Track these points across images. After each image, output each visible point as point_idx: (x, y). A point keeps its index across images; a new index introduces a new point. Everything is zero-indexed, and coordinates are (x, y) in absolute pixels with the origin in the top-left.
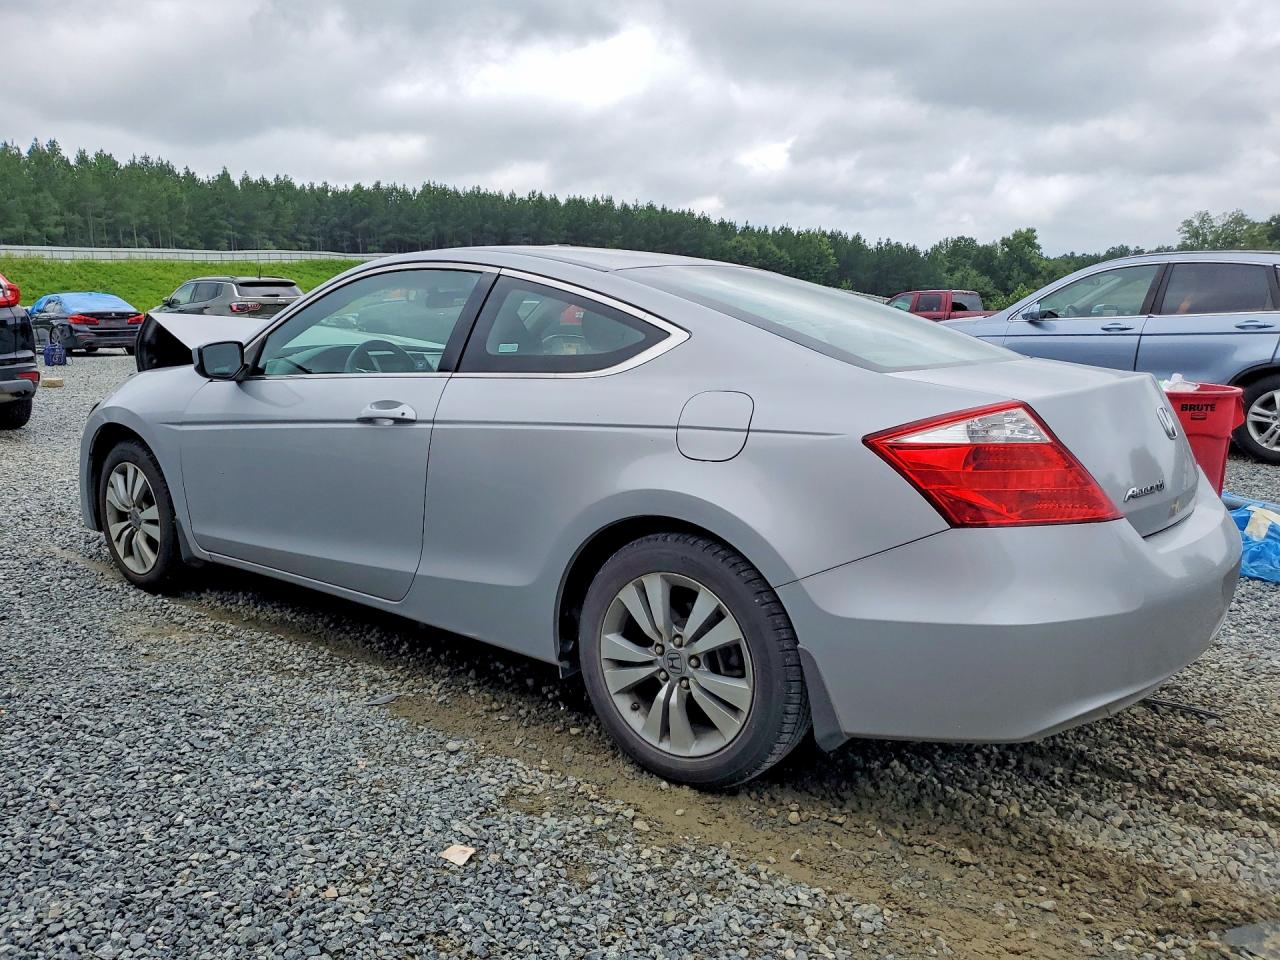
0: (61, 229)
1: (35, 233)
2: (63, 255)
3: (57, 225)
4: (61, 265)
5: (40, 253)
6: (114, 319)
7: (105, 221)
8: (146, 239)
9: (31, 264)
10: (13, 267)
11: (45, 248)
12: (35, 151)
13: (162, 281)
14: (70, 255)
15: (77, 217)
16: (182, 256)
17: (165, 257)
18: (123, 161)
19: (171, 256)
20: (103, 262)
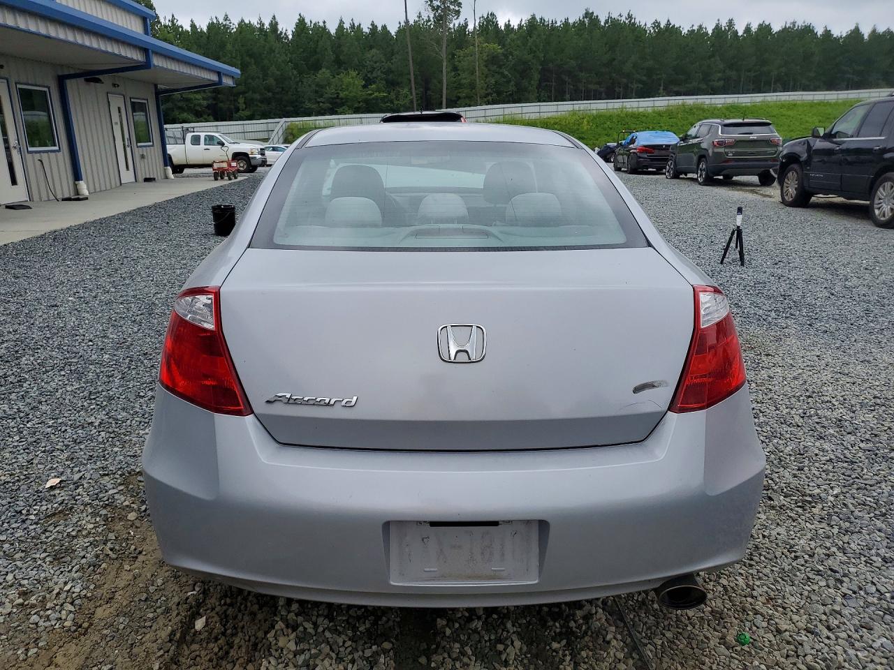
0: (721, 83)
1: (704, 86)
2: (718, 101)
3: (719, 79)
4: (715, 109)
5: (703, 100)
6: (664, 149)
7: (753, 74)
8: (780, 86)
9: (695, 108)
10: (684, 111)
11: (707, 96)
12: (717, 28)
13: (783, 117)
14: (722, 101)
15: (734, 73)
16: (804, 97)
17: (792, 98)
18: (776, 28)
19: (795, 98)
20: (744, 104)
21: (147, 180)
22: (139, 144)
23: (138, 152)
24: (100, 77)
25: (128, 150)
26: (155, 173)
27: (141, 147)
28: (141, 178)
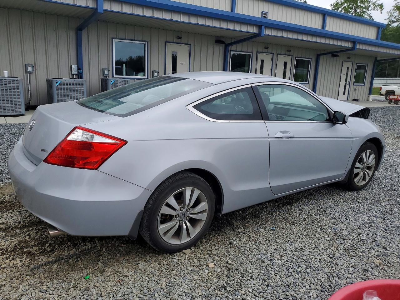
21: (354, 100)
22: (354, 84)
23: (352, 87)
24: (339, 54)
25: (347, 86)
26: (361, 97)
27: (355, 85)
28: (351, 98)
